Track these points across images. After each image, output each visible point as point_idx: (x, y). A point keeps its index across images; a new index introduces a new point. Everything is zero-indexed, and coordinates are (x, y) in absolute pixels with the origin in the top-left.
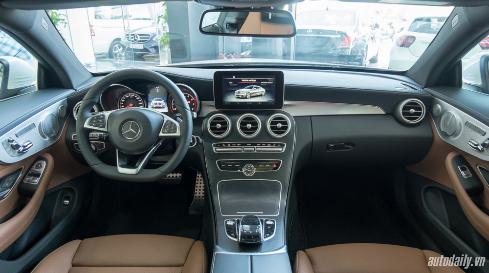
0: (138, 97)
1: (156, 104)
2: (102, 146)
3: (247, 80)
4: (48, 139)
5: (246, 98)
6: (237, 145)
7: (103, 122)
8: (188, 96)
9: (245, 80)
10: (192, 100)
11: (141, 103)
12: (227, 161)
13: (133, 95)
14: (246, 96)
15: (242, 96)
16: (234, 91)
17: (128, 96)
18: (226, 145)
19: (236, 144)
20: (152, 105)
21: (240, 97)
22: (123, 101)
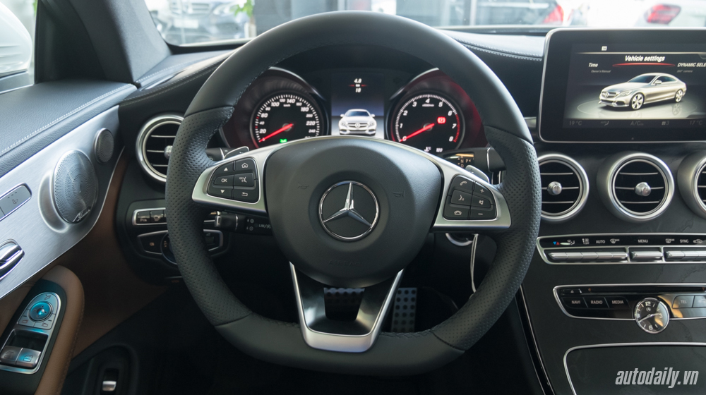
0: (304, 105)
1: (352, 124)
2: (216, 242)
3: (641, 59)
4: (67, 227)
5: (629, 109)
6: (608, 243)
7: (252, 182)
8: (441, 104)
9: (635, 59)
10: (450, 113)
11: (312, 123)
12: (584, 289)
13: (292, 101)
14: (631, 103)
15: (619, 103)
16: (598, 90)
17: (277, 104)
18: (578, 241)
19: (607, 239)
20: (342, 127)
21: (614, 105)
22: (265, 115)
